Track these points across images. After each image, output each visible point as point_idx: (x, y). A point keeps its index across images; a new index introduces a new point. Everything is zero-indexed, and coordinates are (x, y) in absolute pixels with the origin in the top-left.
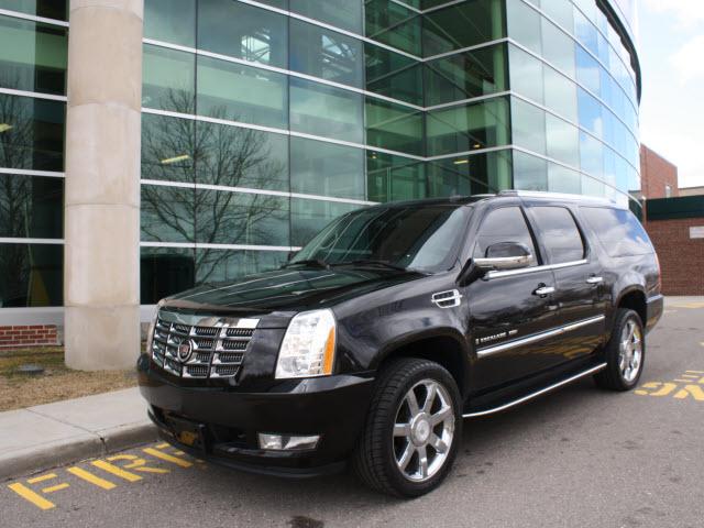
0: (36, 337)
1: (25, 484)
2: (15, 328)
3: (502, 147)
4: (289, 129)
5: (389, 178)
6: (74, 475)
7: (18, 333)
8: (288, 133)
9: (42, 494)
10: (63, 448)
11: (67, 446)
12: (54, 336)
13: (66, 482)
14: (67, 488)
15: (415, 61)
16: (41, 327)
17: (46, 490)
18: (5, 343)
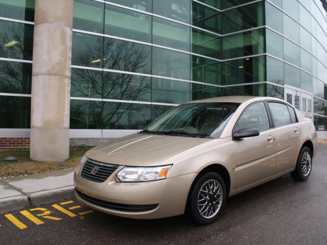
0: (19, 143)
2: (9, 138)
3: (261, 54)
4: (152, 43)
5: (203, 70)
15: (217, 11)
16: (22, 138)
18: (4, 146)
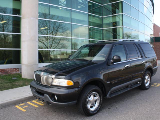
0: (14, 71)
1: (19, 106)
4: (71, 22)
5: (94, 33)
6: (29, 104)
7: (10, 70)
8: (71, 23)
9: (23, 108)
10: (26, 98)
11: (27, 97)
12: (19, 71)
13: (27, 105)
14: (28, 107)
15: (100, 5)
16: (16, 69)
17: (23, 107)
18: (8, 72)
